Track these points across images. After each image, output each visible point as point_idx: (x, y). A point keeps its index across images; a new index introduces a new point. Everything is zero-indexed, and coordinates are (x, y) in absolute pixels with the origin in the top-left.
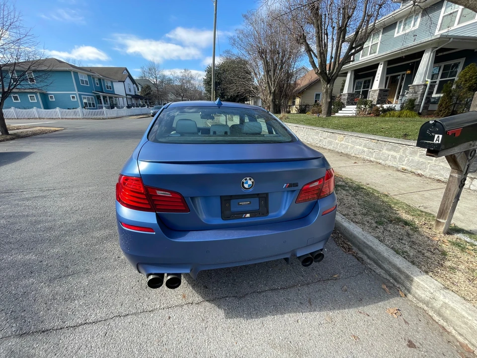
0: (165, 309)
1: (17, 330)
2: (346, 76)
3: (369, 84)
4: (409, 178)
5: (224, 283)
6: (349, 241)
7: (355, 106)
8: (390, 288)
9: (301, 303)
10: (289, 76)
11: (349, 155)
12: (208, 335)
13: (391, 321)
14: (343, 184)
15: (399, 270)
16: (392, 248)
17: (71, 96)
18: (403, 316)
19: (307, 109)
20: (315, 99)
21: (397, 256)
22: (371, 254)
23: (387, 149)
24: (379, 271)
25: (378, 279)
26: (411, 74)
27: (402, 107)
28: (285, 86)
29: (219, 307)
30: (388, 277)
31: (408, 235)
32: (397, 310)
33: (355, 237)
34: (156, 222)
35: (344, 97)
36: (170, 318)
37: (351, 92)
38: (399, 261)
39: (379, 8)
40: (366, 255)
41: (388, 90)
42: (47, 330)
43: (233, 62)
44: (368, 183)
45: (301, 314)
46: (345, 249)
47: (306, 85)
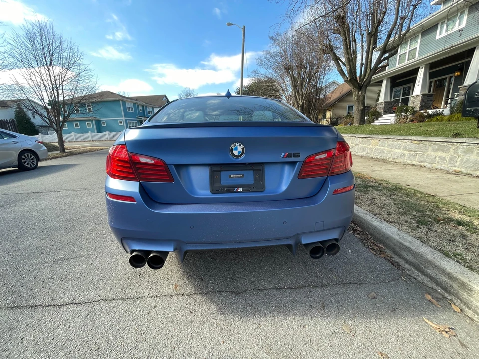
0: (153, 297)
1: (11, 303)
2: (381, 85)
3: (408, 91)
4: (464, 180)
5: (222, 277)
6: (381, 242)
7: (394, 115)
8: (438, 299)
9: (311, 306)
10: (319, 91)
11: (386, 160)
12: (192, 329)
13: (439, 341)
14: (377, 185)
15: (449, 275)
16: (440, 250)
17: (119, 121)
18: (459, 336)
19: (339, 121)
20: (347, 112)
21: (447, 259)
22: (410, 258)
23: (433, 150)
24: (421, 278)
25: (419, 288)
26: (461, 75)
27: (452, 111)
28: (314, 100)
29: (211, 300)
30: (435, 286)
31: (463, 236)
32: (449, 328)
33: (388, 238)
34: (137, 191)
35: (380, 106)
36: (155, 306)
37: (388, 100)
38: (449, 266)
39: (414, 9)
40: (404, 259)
41: (432, 95)
42: (36, 306)
43: (262, 82)
44: (408, 184)
45: (310, 318)
46: (376, 252)
47: (337, 98)
